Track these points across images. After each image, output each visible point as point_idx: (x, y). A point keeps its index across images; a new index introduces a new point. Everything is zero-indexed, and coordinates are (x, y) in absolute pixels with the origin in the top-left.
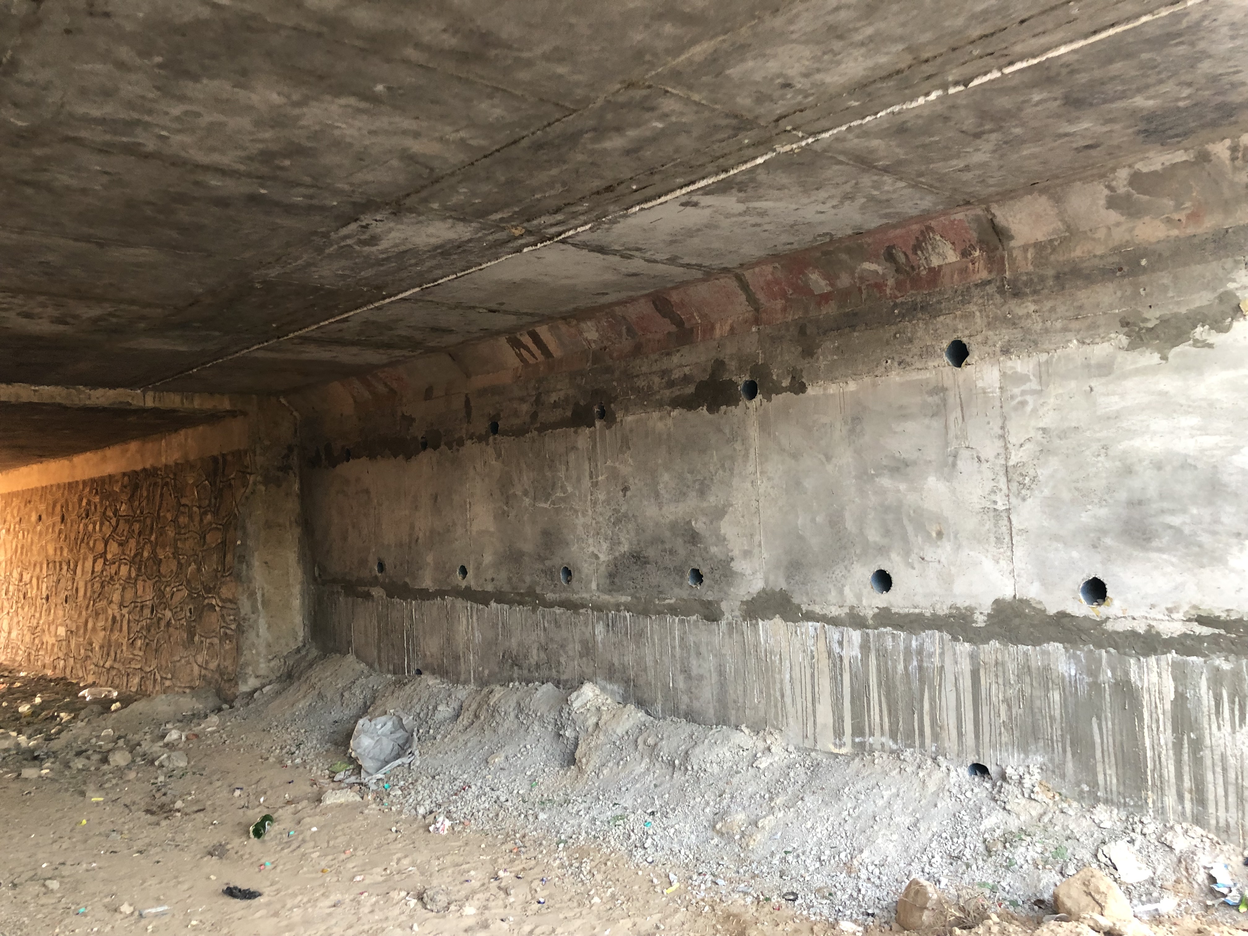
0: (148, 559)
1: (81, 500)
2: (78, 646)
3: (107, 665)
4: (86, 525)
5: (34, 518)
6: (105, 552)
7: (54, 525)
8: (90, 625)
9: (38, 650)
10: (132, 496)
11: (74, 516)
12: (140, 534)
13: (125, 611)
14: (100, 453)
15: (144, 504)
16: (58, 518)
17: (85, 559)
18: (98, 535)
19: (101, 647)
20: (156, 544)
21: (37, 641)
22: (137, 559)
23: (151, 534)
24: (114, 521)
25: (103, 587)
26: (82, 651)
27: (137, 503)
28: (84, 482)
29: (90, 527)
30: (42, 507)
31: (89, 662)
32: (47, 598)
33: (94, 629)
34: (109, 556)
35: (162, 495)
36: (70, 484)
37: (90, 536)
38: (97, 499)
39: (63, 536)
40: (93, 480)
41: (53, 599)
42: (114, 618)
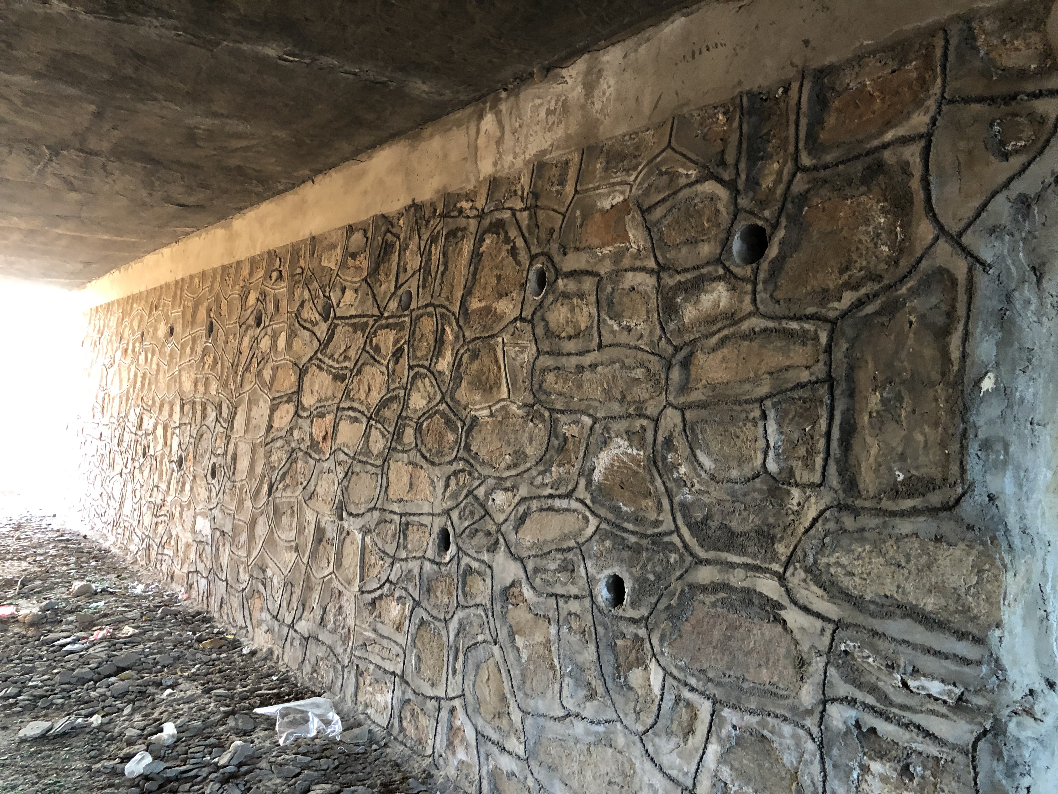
0: (429, 414)
1: (244, 297)
2: (235, 564)
3: (303, 626)
4: (256, 340)
5: (162, 330)
6: (299, 392)
7: (194, 340)
8: (261, 530)
10: (375, 271)
11: (231, 324)
12: (397, 354)
14: (290, 199)
15: (413, 285)
16: (202, 330)
17: (252, 402)
18: (282, 358)
19: (288, 584)
20: (457, 378)
22: (390, 413)
23: (438, 351)
25: (291, 458)
26: (244, 577)
27: (387, 286)
28: (253, 263)
29: (265, 343)
30: (175, 313)
31: (257, 603)
32: (180, 463)
33: (270, 541)
34: (308, 400)
35: (476, 256)
36: (225, 269)
37: (264, 360)
38: (282, 288)
39: (209, 360)
40: (272, 255)
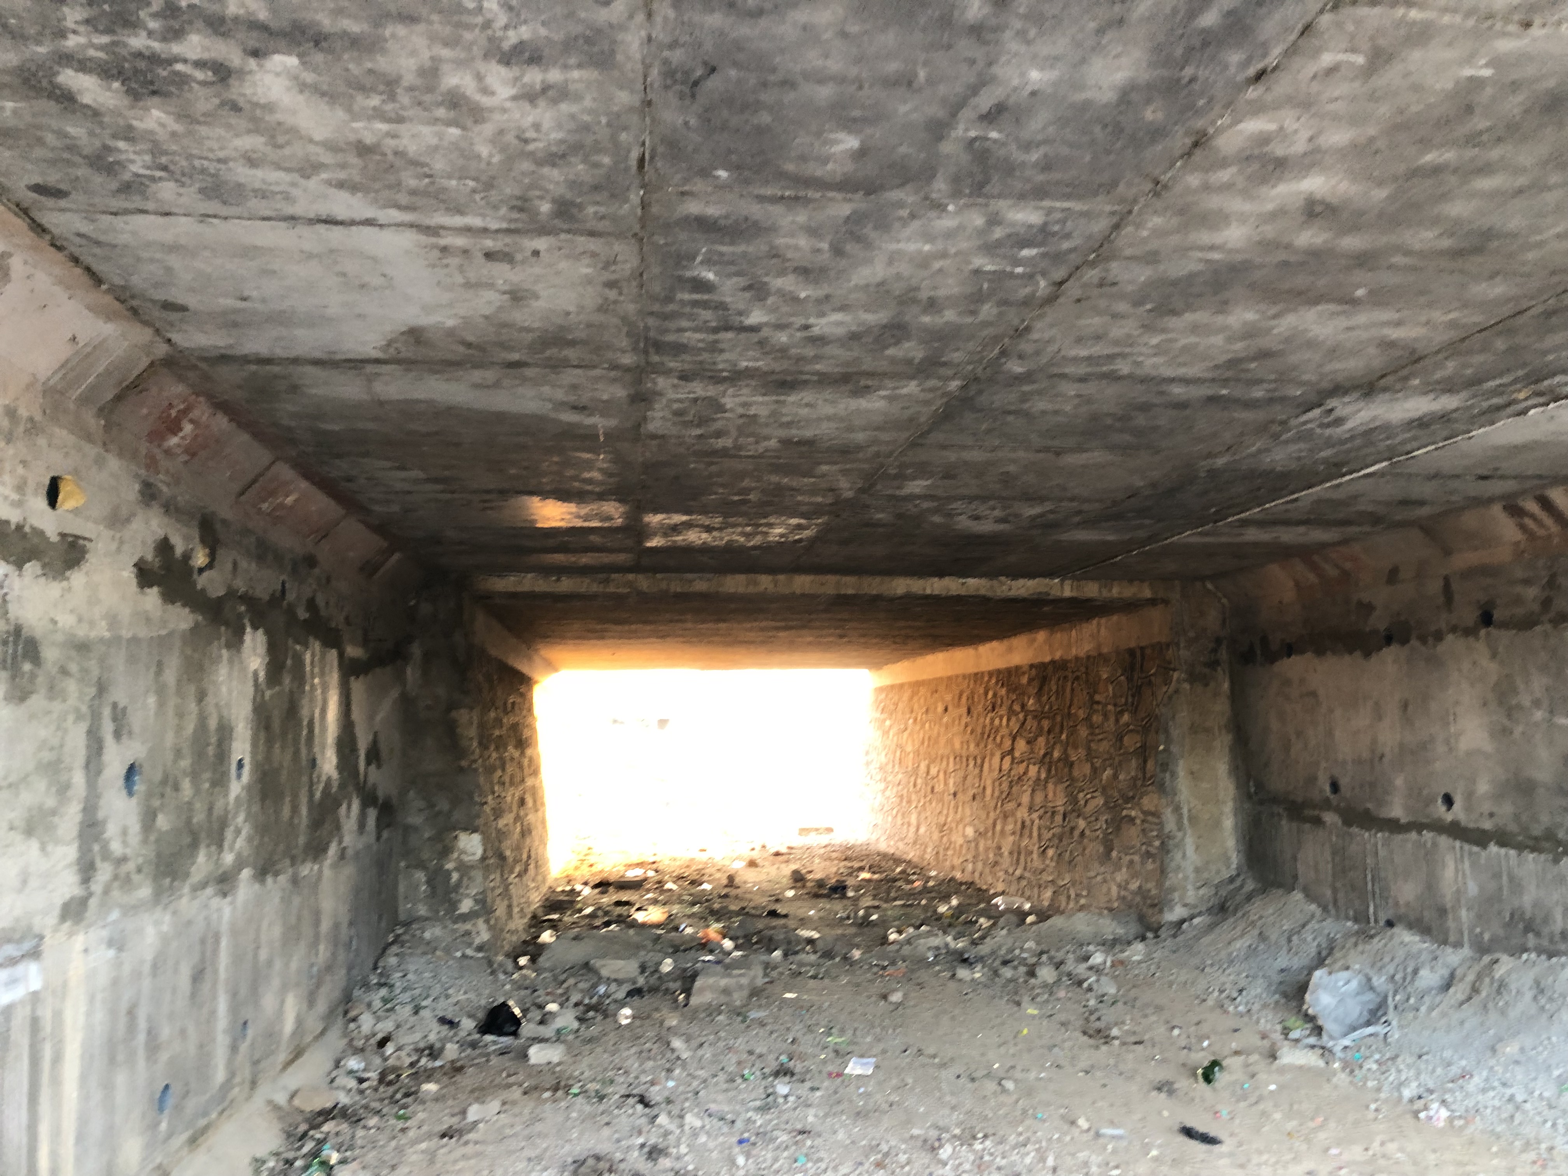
0: (1059, 760)
1: (986, 694)
2: (987, 849)
3: (1018, 873)
4: (992, 720)
5: (940, 708)
6: (1013, 749)
7: (960, 717)
8: (998, 828)
9: (947, 849)
10: (1041, 689)
11: (980, 708)
12: (1049, 732)
13: (1035, 816)
14: (1006, 642)
15: (1053, 698)
16: (964, 710)
17: (992, 755)
18: (1004, 731)
19: (1011, 853)
20: (1067, 743)
21: (945, 839)
22: (1047, 760)
23: (1061, 733)
24: (1021, 716)
25: (1011, 787)
26: (991, 855)
27: (1045, 698)
28: (990, 674)
29: (997, 722)
30: (948, 697)
31: (997, 868)
32: (955, 794)
33: (1002, 832)
34: (1017, 754)
35: (1073, 690)
36: (976, 674)
37: (997, 731)
38: (1003, 691)
39: (969, 729)
40: (999, 672)
41: (960, 796)
42: (1023, 823)
